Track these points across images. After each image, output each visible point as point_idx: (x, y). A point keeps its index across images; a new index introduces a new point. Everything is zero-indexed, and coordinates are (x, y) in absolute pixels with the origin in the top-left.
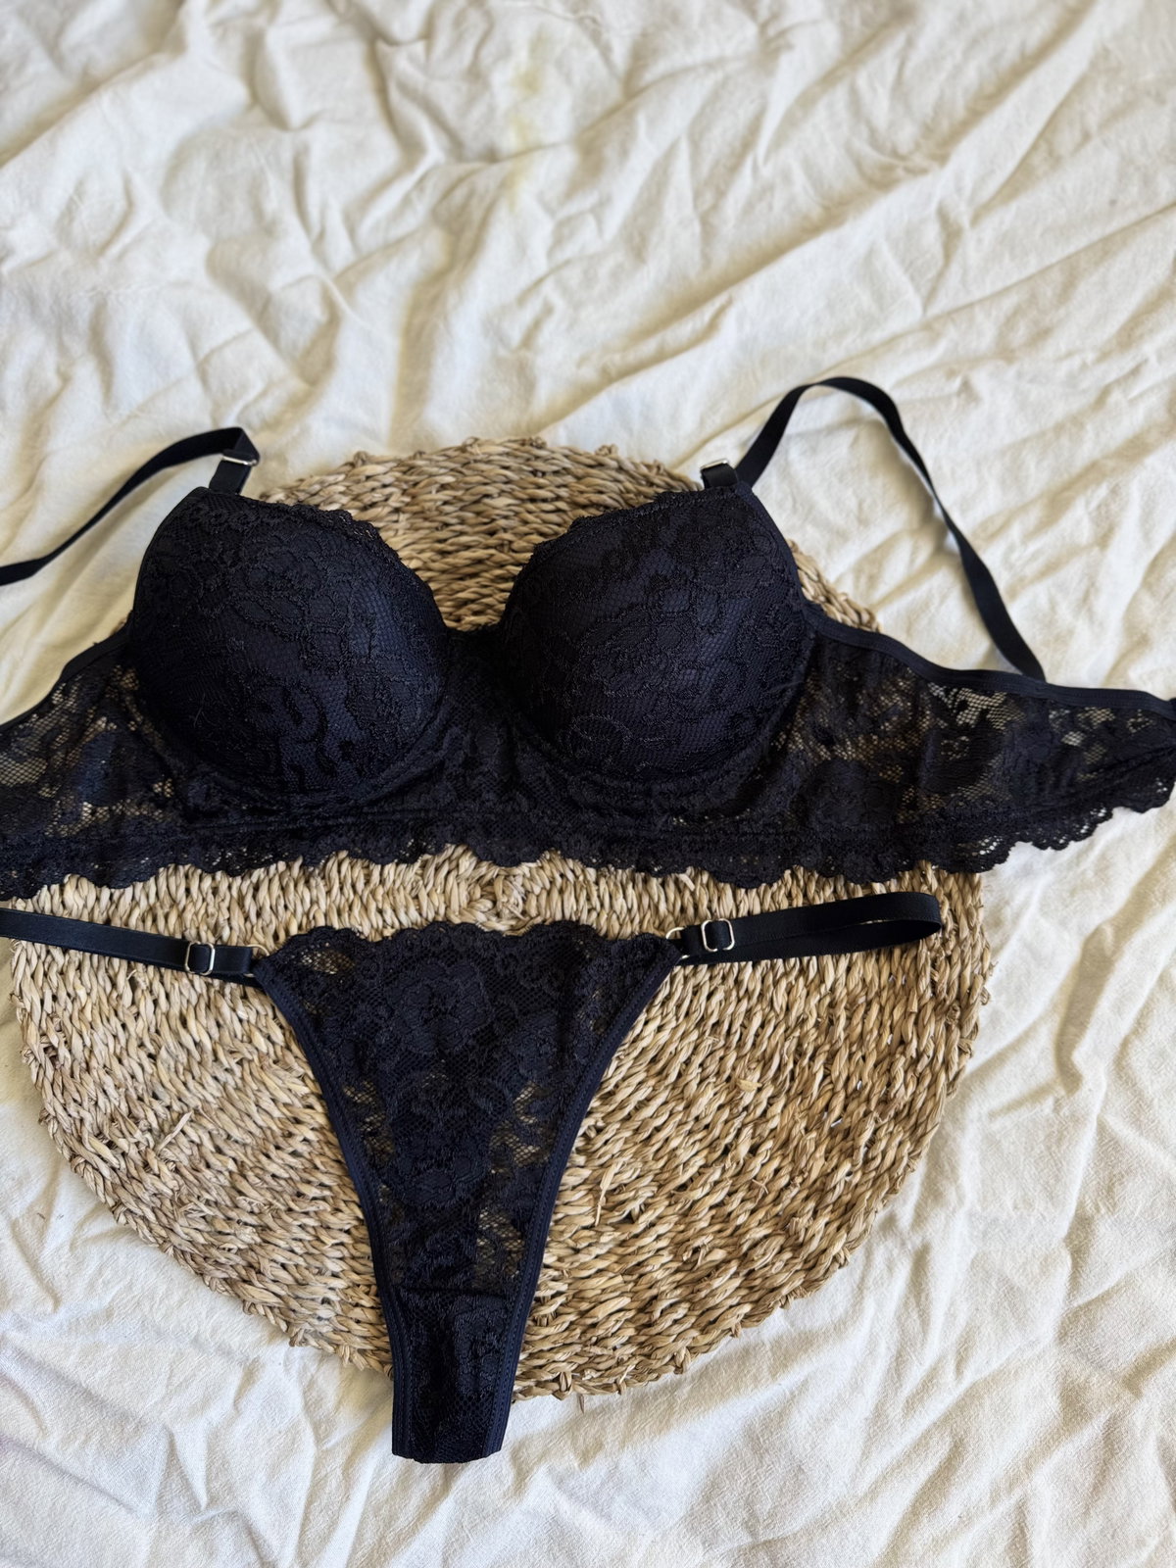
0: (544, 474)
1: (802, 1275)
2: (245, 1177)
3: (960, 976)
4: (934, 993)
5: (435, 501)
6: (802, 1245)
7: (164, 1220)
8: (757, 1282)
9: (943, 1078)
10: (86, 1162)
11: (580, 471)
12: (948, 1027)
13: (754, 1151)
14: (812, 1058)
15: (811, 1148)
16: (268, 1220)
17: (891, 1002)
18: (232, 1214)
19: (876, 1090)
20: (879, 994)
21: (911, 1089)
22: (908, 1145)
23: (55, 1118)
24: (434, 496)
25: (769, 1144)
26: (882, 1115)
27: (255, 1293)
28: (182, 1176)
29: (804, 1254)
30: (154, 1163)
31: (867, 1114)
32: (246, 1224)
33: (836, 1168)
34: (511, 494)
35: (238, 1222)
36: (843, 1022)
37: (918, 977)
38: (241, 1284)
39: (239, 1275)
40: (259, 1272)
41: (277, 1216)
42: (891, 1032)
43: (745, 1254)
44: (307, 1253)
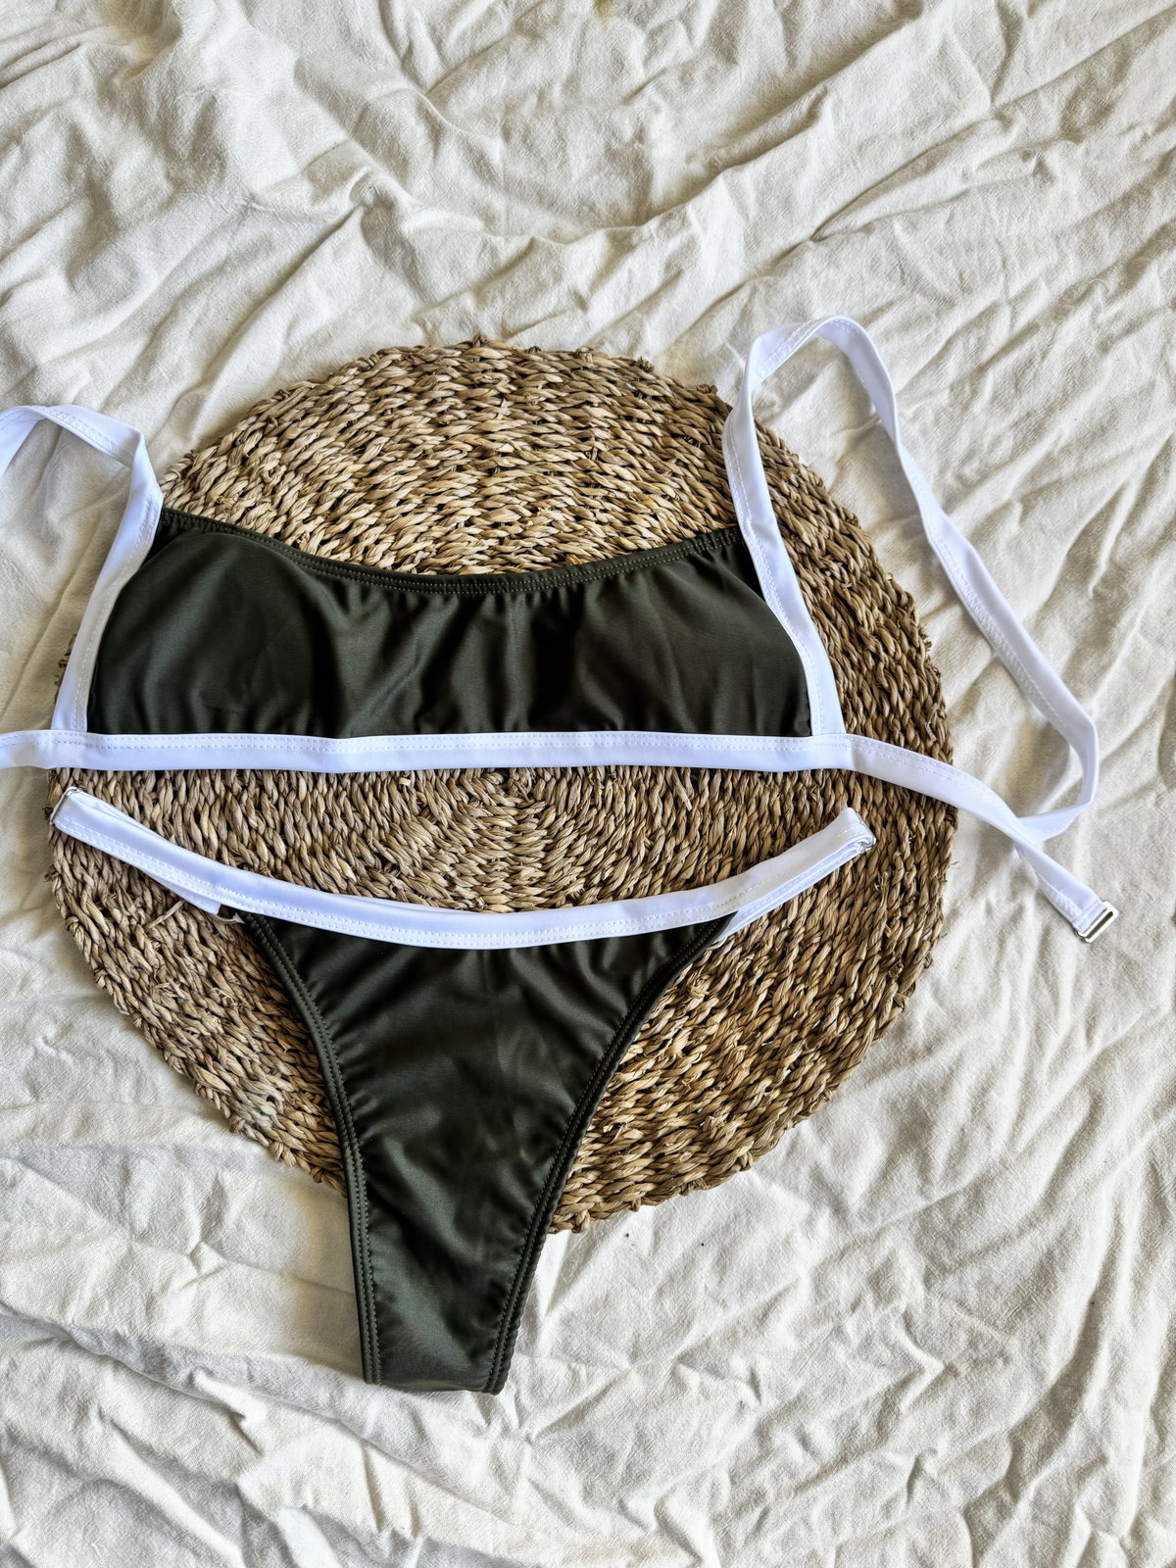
0: (645, 396)
1: (705, 1168)
2: (222, 971)
3: (911, 939)
4: (883, 947)
5: (540, 396)
6: (711, 1142)
7: (139, 993)
8: (666, 1165)
9: (873, 1023)
10: (80, 923)
11: (679, 403)
12: (889, 980)
13: (687, 1051)
14: (759, 981)
15: (740, 1057)
16: (235, 1015)
17: (842, 947)
18: (203, 1002)
19: (811, 1020)
20: (832, 938)
21: (843, 1026)
22: (828, 1076)
23: (61, 876)
24: (539, 390)
25: (704, 1048)
26: (811, 1044)
27: (209, 1077)
28: (165, 958)
29: (711, 1150)
30: (142, 938)
31: (797, 1040)
32: (213, 1013)
33: (758, 1081)
34: (611, 407)
35: (207, 1010)
36: (795, 954)
37: (872, 930)
38: (196, 1066)
39: (197, 1059)
40: (215, 1059)
41: (243, 1014)
42: (836, 974)
43: (659, 1139)
44: (264, 1053)
